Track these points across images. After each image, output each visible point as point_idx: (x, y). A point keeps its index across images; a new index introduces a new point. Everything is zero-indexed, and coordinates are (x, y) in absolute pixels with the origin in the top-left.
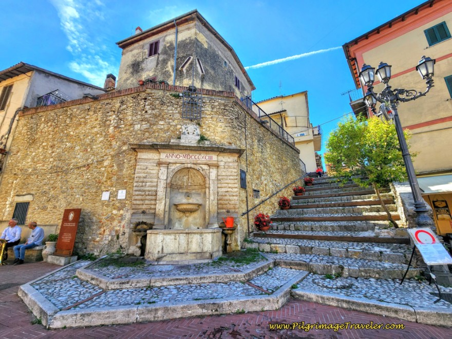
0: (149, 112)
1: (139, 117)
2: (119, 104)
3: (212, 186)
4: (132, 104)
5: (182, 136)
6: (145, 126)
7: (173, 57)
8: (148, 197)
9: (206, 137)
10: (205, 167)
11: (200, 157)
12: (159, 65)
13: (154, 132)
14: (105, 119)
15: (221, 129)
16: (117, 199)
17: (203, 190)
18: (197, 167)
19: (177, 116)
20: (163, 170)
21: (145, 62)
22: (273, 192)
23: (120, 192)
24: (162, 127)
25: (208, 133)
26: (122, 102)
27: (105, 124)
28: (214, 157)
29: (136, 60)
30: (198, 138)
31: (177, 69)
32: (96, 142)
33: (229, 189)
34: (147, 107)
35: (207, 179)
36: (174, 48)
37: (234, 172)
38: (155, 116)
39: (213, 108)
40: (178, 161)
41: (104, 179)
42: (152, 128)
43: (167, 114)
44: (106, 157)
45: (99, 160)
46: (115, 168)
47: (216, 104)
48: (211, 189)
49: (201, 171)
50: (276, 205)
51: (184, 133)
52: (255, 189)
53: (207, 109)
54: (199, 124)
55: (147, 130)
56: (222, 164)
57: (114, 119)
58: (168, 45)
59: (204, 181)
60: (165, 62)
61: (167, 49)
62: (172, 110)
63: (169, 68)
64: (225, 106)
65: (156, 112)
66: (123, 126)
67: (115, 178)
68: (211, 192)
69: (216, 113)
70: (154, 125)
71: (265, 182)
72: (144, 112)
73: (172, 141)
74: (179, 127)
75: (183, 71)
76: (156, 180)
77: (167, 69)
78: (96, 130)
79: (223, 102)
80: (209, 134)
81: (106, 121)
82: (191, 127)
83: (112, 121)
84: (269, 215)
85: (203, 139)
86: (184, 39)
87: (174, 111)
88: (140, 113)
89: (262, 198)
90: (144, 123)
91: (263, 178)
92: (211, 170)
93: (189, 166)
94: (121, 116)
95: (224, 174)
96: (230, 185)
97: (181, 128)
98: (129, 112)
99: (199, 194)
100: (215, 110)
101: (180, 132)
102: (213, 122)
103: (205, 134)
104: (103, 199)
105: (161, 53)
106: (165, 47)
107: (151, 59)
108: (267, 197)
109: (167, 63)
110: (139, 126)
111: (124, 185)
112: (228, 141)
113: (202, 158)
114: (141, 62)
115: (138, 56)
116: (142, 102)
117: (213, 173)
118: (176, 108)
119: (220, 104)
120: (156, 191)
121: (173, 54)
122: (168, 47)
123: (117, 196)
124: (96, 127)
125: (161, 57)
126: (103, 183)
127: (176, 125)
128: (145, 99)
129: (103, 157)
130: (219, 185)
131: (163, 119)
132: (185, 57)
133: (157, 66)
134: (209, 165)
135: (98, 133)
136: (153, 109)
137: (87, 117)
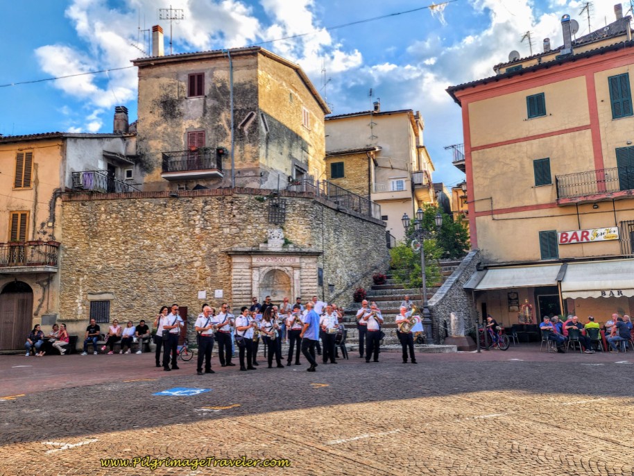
0: (238, 216)
1: (227, 221)
2: (203, 204)
3: (295, 285)
4: (217, 206)
5: (269, 241)
6: (234, 230)
7: (228, 106)
8: (244, 296)
9: (289, 239)
10: (289, 269)
11: (286, 260)
12: (208, 115)
13: (244, 237)
14: (188, 218)
15: (301, 232)
16: (214, 298)
17: (288, 288)
18: (282, 269)
19: (263, 219)
20: (255, 272)
21: (184, 103)
22: (348, 284)
23: (216, 291)
24: (250, 231)
25: (290, 235)
26: (206, 203)
27: (189, 224)
28: (297, 260)
29: (167, 96)
30: (283, 242)
31: (235, 127)
32: (181, 241)
33: (310, 288)
34: (235, 212)
35: (291, 279)
36: (228, 93)
37: (314, 273)
38: (244, 221)
39: (294, 210)
40: (268, 264)
41: (197, 279)
42: (242, 233)
43: (253, 218)
44: (195, 259)
45: (189, 260)
46: (208, 269)
47: (297, 205)
48: (295, 288)
49: (286, 272)
50: (351, 297)
51: (270, 238)
52: (331, 283)
53: (289, 211)
54: (282, 228)
55: (237, 235)
56: (303, 265)
57: (199, 220)
58: (219, 85)
59: (289, 281)
60: (216, 111)
61: (218, 91)
62: (257, 214)
63: (223, 123)
64: (305, 207)
65: (243, 216)
66: (211, 228)
67: (209, 279)
68: (295, 290)
69: (297, 215)
70: (243, 229)
71: (340, 275)
72: (232, 216)
73: (261, 245)
74: (265, 231)
75: (243, 131)
76: (250, 281)
77: (220, 123)
78: (178, 229)
79: (303, 203)
80: (292, 238)
81: (189, 221)
82: (276, 231)
83: (197, 223)
84: (343, 308)
85: (287, 242)
86: (242, 81)
87: (258, 215)
88: (227, 216)
89: (337, 291)
90: (232, 227)
91: (338, 271)
92: (295, 271)
93: (276, 268)
94: (206, 217)
95: (305, 273)
96: (310, 284)
97: (267, 232)
98: (215, 213)
99: (284, 292)
100: (296, 212)
101: (266, 236)
102: (295, 225)
103: (289, 236)
104: (199, 297)
105: (210, 95)
106: (214, 87)
107: (194, 102)
108: (342, 291)
109: (219, 114)
110: (228, 229)
111: (220, 286)
112: (308, 242)
113: (288, 261)
114: (178, 101)
115: (170, 89)
116: (229, 205)
117: (297, 273)
118: (261, 212)
119: (301, 206)
120: (251, 290)
121: (228, 103)
122: (219, 88)
123: (213, 294)
124: (178, 226)
125: (210, 103)
126: (196, 283)
127: (262, 229)
128: (232, 202)
129: (192, 258)
130: (302, 284)
131: (251, 223)
132: (246, 112)
133: (204, 115)
134: (293, 267)
135: (182, 233)
136: (241, 214)
137: (164, 214)
